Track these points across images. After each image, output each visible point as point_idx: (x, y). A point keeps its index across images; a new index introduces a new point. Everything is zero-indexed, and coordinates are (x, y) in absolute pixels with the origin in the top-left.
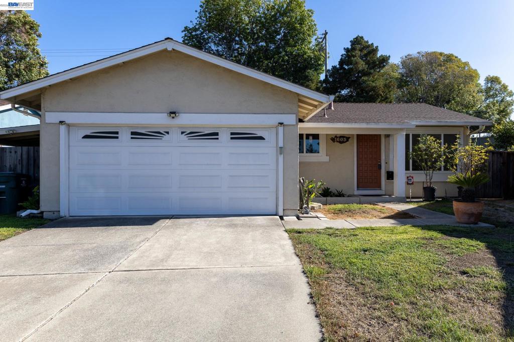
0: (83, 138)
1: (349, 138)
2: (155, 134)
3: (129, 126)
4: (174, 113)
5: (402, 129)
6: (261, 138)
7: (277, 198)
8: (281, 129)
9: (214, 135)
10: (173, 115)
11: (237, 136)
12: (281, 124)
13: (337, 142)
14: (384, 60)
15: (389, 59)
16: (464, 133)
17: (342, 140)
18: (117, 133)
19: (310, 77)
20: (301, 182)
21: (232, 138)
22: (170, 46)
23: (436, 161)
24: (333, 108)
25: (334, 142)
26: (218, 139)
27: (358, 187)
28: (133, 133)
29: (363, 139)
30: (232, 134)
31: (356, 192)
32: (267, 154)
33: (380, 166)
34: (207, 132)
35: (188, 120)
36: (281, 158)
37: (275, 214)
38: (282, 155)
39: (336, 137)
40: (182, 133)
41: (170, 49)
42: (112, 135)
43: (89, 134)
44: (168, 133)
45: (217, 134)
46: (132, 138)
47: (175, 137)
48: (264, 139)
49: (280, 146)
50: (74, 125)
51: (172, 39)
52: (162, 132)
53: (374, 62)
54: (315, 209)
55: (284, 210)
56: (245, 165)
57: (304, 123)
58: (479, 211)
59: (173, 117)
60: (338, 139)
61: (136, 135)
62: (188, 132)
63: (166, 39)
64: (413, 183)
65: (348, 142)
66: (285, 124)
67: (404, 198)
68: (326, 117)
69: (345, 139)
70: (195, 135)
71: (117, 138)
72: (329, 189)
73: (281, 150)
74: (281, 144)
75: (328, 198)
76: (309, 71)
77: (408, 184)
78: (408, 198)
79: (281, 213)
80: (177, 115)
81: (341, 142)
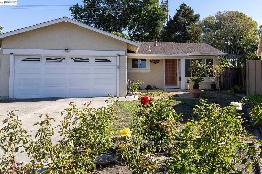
0: (22, 61)
1: (159, 61)
2: (58, 59)
3: (45, 56)
4: (68, 50)
5: (184, 57)
6: (110, 61)
7: (116, 89)
8: (118, 57)
9: (87, 60)
10: (67, 51)
11: (98, 60)
12: (118, 55)
13: (153, 63)
14: (197, 17)
15: (199, 17)
16: (216, 59)
17: (155, 62)
18: (39, 59)
19: (159, 24)
20: (128, 81)
21: (95, 61)
22: (66, 20)
23: (199, 72)
24: (156, 45)
25: (152, 63)
26: (89, 62)
27: (166, 85)
28: (47, 59)
29: (167, 61)
30: (96, 59)
31: (165, 87)
32: (112, 68)
33: (176, 74)
34: (83, 59)
35: (74, 53)
36: (118, 70)
37: (116, 96)
38: (119, 69)
39: (153, 60)
40: (72, 59)
41: (66, 21)
42: (37, 60)
43: (25, 59)
44: (64, 59)
45: (88, 59)
46: (46, 61)
47: (68, 61)
48: (111, 62)
49: (118, 65)
50: (17, 55)
51: (67, 17)
52: (61, 58)
53: (192, 18)
54: (137, 94)
55: (119, 94)
56: (102, 74)
57: (136, 54)
58: (198, 92)
59: (67, 52)
60: (154, 61)
61: (48, 60)
62: (75, 58)
63: (64, 17)
64: (189, 82)
65: (158, 63)
66: (120, 55)
67: (185, 89)
68: (150, 50)
69: (157, 61)
70: (77, 60)
71: (39, 61)
72: (150, 85)
73: (119, 67)
74: (118, 64)
75: (148, 90)
76: (158, 21)
77: (187, 83)
78: (187, 90)
79: (118, 96)
80: (69, 51)
81: (155, 63)
